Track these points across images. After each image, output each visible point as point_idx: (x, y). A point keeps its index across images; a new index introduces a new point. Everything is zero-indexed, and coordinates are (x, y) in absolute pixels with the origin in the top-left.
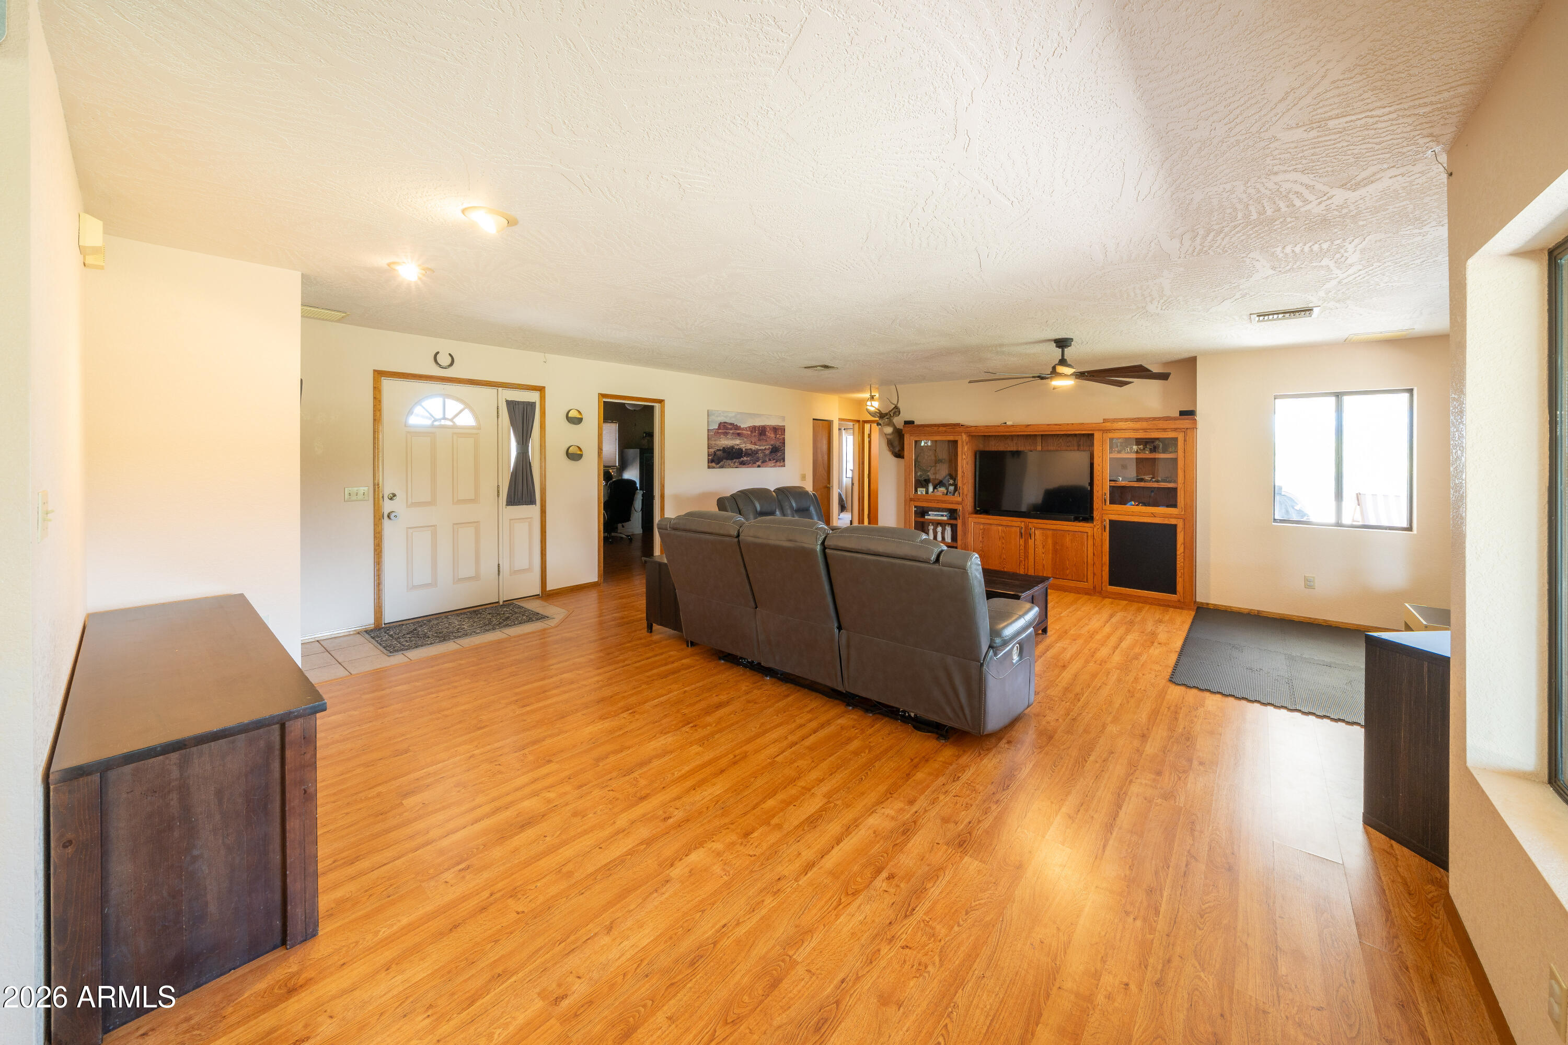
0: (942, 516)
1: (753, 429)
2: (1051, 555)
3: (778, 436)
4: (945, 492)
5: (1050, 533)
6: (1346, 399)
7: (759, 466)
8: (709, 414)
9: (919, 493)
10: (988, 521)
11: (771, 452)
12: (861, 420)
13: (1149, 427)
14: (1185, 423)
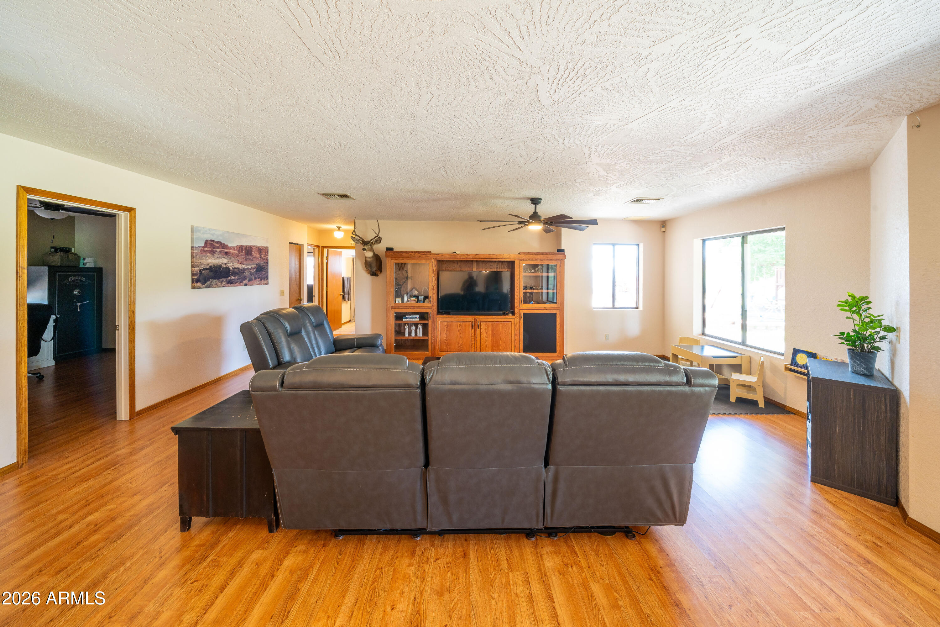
0: (416, 318)
1: (240, 248)
2: (490, 338)
3: (262, 256)
4: (416, 300)
5: (490, 323)
6: (616, 247)
7: (246, 285)
8: (193, 230)
9: (397, 302)
10: (450, 319)
11: (257, 271)
12: (321, 245)
13: (544, 258)
14: (559, 256)
